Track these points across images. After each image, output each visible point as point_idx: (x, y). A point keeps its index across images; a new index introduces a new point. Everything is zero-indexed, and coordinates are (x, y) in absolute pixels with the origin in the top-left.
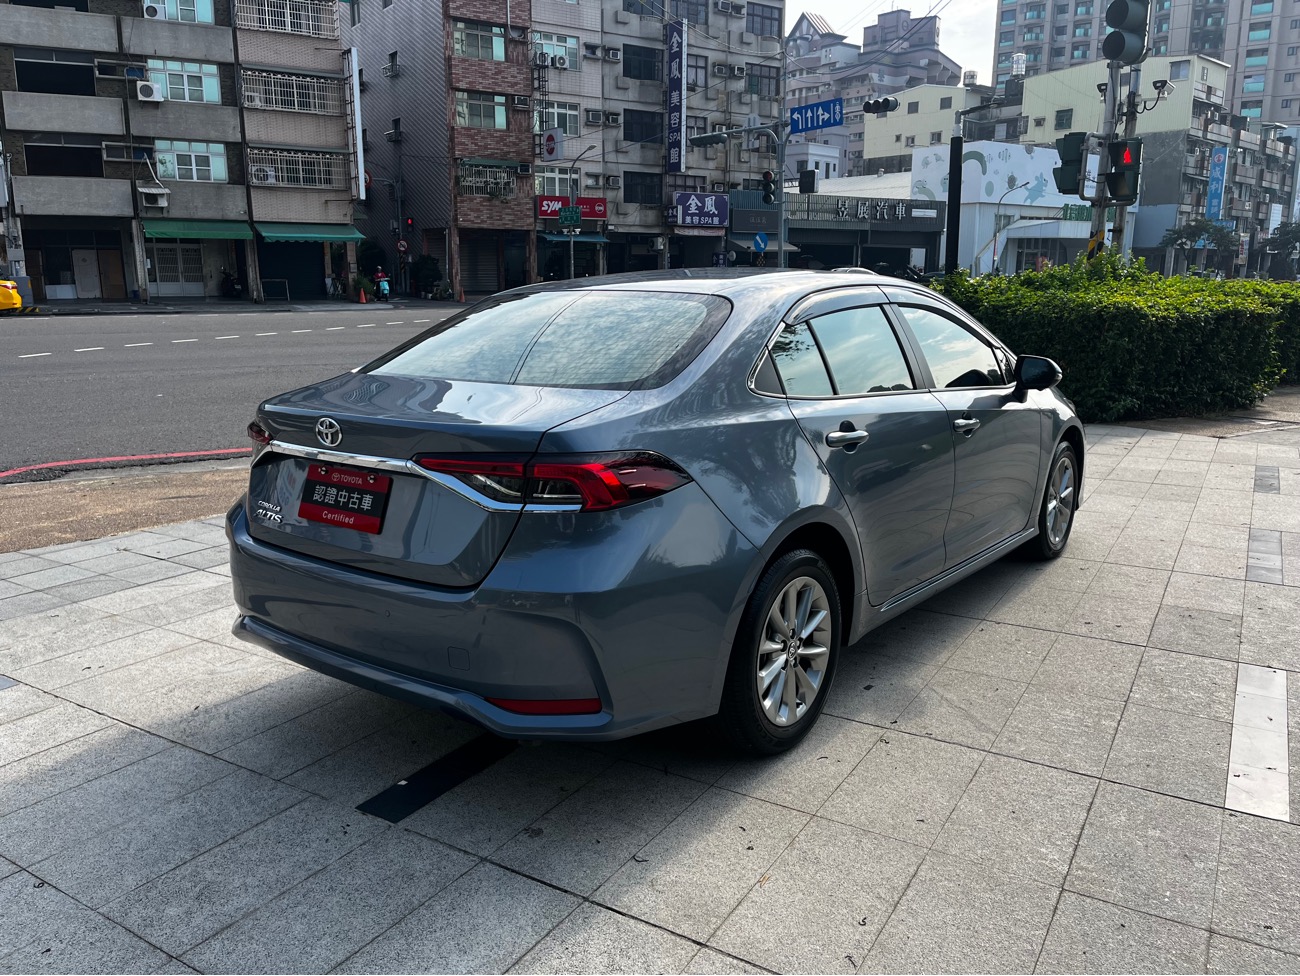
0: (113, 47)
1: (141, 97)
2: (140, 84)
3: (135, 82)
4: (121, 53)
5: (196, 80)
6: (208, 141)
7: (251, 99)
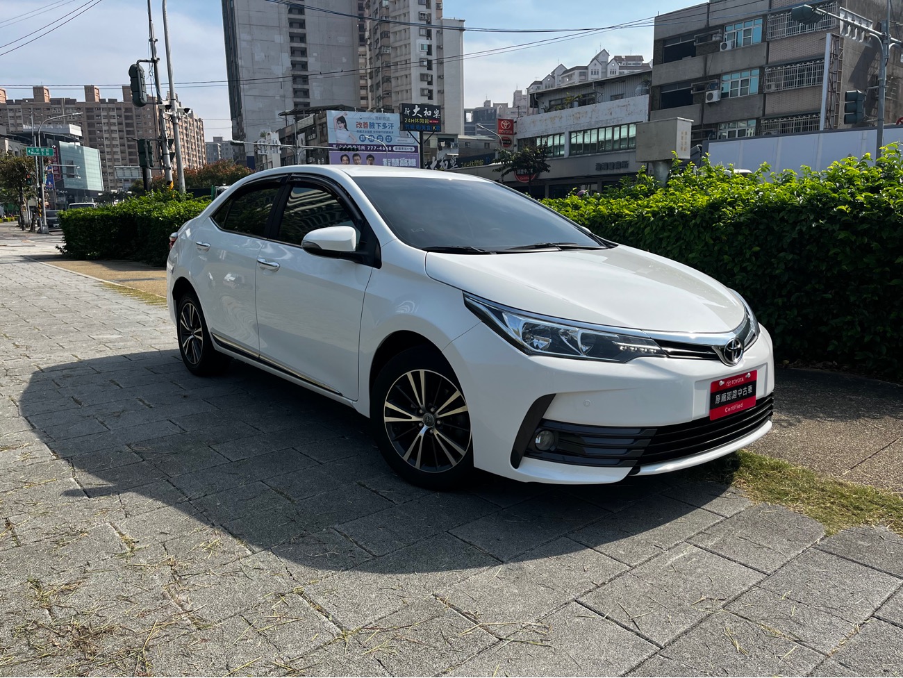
0: (700, 75)
1: (707, 101)
2: (707, 93)
3: (704, 93)
4: (706, 77)
5: (745, 82)
6: (747, 120)
7: (769, 87)
